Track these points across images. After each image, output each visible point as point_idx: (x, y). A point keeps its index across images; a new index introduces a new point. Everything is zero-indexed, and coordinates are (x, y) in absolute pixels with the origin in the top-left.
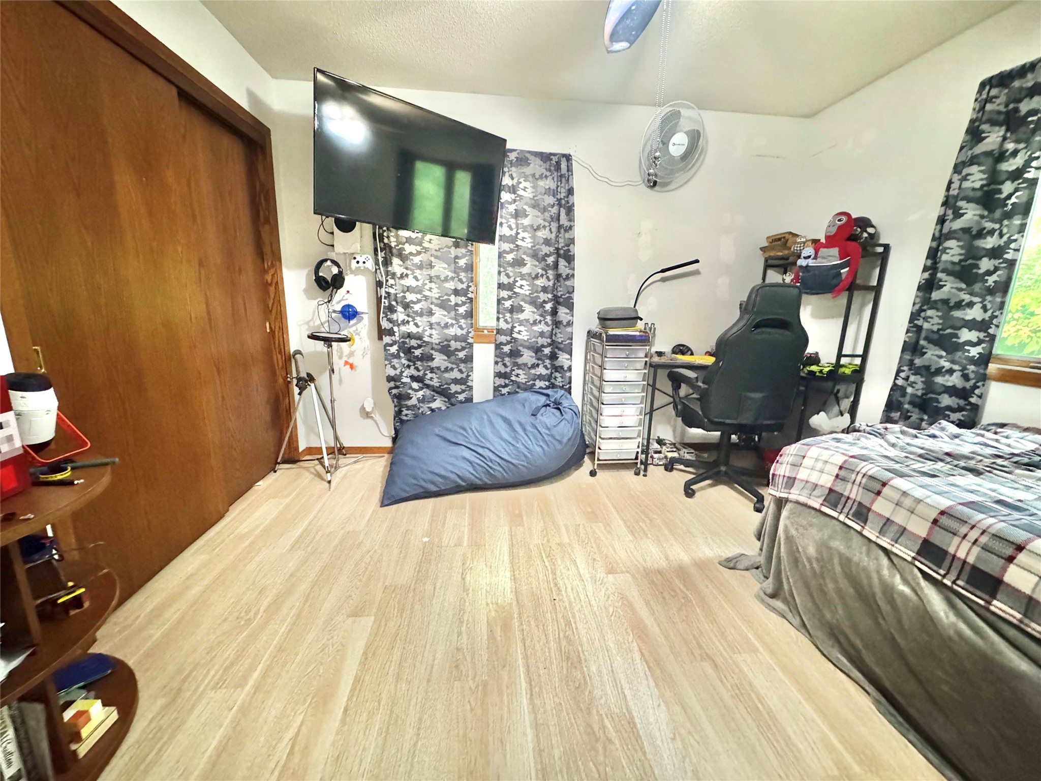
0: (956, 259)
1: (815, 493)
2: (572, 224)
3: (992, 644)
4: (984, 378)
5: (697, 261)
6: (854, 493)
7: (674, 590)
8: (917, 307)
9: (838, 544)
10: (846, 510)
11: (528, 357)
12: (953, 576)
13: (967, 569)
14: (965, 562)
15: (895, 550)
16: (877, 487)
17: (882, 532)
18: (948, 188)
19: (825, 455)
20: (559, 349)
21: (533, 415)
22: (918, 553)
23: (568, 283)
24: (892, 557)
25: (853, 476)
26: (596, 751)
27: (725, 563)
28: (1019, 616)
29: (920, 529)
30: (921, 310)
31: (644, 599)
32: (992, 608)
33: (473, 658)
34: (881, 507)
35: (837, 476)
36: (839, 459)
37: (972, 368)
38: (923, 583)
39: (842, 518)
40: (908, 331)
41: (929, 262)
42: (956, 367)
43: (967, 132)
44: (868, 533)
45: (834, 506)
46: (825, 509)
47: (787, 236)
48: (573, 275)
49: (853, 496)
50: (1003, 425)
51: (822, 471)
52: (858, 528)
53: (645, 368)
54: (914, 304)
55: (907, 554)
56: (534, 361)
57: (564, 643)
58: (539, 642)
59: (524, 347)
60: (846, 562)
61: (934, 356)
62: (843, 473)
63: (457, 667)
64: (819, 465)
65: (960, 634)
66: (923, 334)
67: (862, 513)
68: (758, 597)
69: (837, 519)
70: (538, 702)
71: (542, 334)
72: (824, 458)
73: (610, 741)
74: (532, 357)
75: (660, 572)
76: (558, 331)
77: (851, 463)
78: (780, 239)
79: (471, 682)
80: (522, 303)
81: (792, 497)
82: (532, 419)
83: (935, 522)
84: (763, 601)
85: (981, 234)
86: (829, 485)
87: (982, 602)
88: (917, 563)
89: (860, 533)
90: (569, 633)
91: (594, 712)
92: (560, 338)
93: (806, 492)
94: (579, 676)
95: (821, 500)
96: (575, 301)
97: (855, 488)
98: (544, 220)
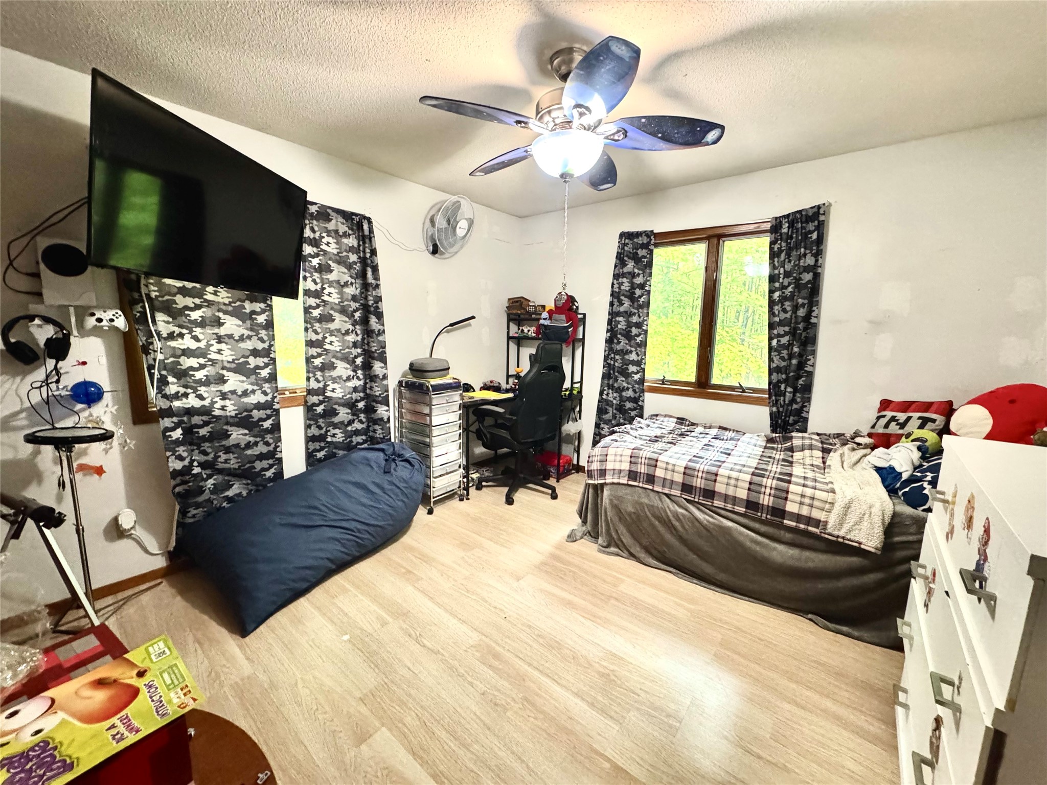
0: (624, 327)
1: (622, 475)
2: (378, 282)
3: (721, 522)
4: (643, 391)
5: (473, 317)
6: (642, 469)
7: (562, 571)
8: (607, 352)
9: (645, 500)
10: (641, 480)
11: (344, 414)
12: (697, 497)
13: (702, 491)
14: (700, 488)
15: (672, 493)
16: (653, 463)
17: (663, 486)
18: (612, 287)
19: (619, 451)
20: (377, 402)
21: (385, 472)
22: (682, 491)
23: (380, 338)
24: (673, 498)
25: (640, 460)
26: (614, 680)
27: (569, 540)
28: (723, 504)
29: (679, 478)
30: (609, 355)
31: (553, 585)
32: (715, 505)
33: (499, 690)
34: (659, 473)
35: (631, 462)
36: (629, 453)
37: (637, 386)
38: (688, 505)
39: (641, 485)
40: (604, 367)
41: (609, 327)
42: (630, 386)
43: (617, 257)
44: (656, 489)
45: (635, 480)
46: (631, 483)
47: (522, 300)
48: (384, 331)
49: (642, 471)
50: (657, 415)
51: (621, 461)
52: (650, 487)
53: (460, 410)
54: (605, 351)
55: (678, 493)
56: (350, 417)
57: (541, 641)
58: (526, 649)
59: (340, 405)
60: (651, 507)
61: (621, 382)
62: (633, 460)
63: (496, 704)
64: (618, 458)
65: (708, 521)
66: (616, 370)
67: (651, 479)
68: (600, 551)
69: (639, 487)
70: (564, 682)
71: (355, 389)
72: (620, 453)
73: (613, 671)
74: (348, 414)
75: (544, 564)
76: (374, 385)
77: (635, 453)
78: (517, 302)
79: (517, 705)
80: (334, 360)
81: (607, 481)
82: (387, 477)
83: (684, 473)
84: (604, 552)
85: (631, 315)
86: (628, 468)
87: (710, 504)
88: (683, 496)
89: (652, 490)
90: (536, 632)
91: (594, 664)
92: (377, 391)
93: (616, 476)
94: (568, 652)
95: (626, 478)
96: (388, 355)
97: (643, 466)
98: (351, 277)
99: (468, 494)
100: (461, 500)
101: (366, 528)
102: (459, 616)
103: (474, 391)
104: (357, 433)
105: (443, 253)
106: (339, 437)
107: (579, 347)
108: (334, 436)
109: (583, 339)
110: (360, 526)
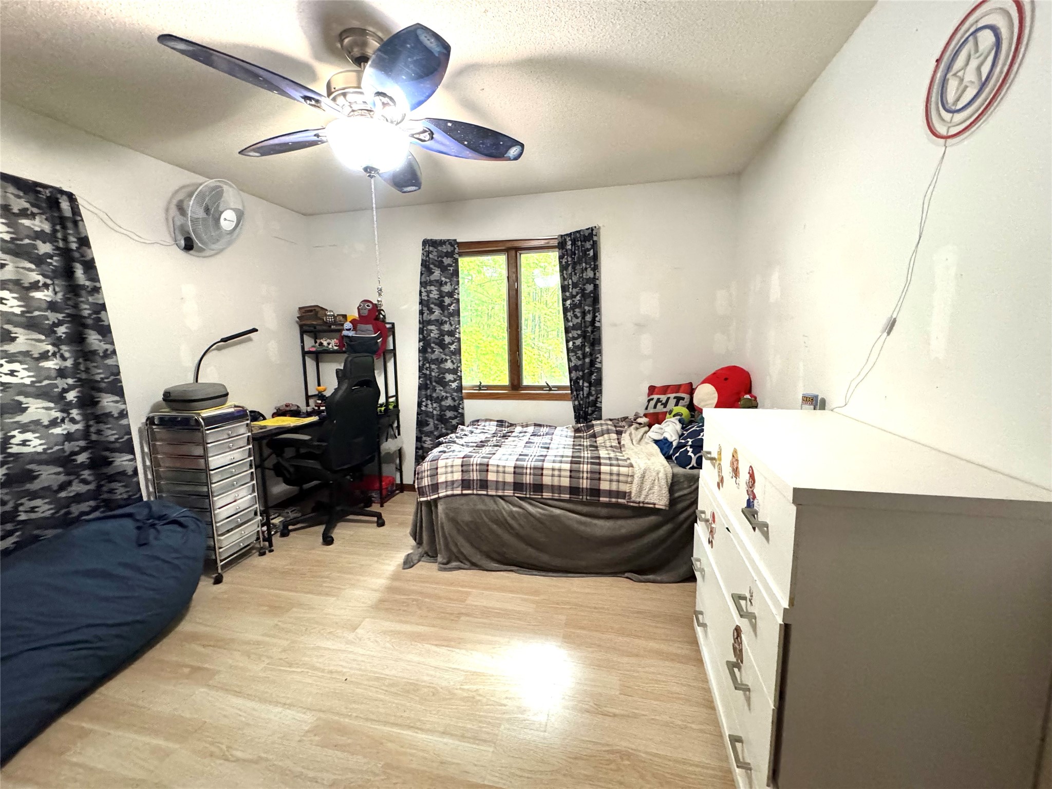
0: (437, 336)
1: (455, 485)
2: (97, 284)
3: (552, 511)
4: (462, 399)
5: (255, 330)
6: (475, 476)
7: (403, 602)
8: (421, 363)
9: (481, 507)
10: (475, 487)
11: (49, 476)
12: (528, 493)
13: (532, 486)
14: (530, 484)
15: (506, 494)
16: (485, 468)
17: (497, 489)
18: (420, 295)
19: (449, 462)
20: (113, 450)
21: (141, 545)
22: (514, 490)
23: (109, 362)
24: (506, 498)
25: (471, 467)
26: (479, 701)
28: (551, 494)
29: (510, 478)
30: (424, 365)
31: (396, 622)
32: (544, 497)
33: (353, 771)
34: (492, 477)
35: (462, 471)
36: (459, 462)
37: (455, 394)
38: (521, 502)
39: (475, 492)
40: (419, 378)
41: (421, 336)
42: (448, 395)
43: (422, 265)
44: (490, 493)
45: (469, 488)
46: (465, 492)
48: (114, 352)
49: (475, 478)
50: (478, 421)
51: (452, 472)
52: (484, 493)
53: (248, 444)
54: (419, 361)
55: (509, 493)
56: (63, 478)
57: (393, 690)
58: (378, 707)
59: (40, 463)
60: (487, 512)
61: (440, 391)
62: (464, 468)
64: (449, 469)
65: (540, 513)
66: (433, 379)
67: (484, 484)
68: (441, 569)
69: (473, 494)
70: (428, 726)
71: (69, 437)
72: (450, 464)
73: (477, 690)
74: (58, 474)
75: (382, 601)
76: (102, 426)
77: (466, 461)
78: (311, 311)
80: (21, 398)
81: (441, 495)
83: (515, 473)
84: (445, 570)
85: (443, 323)
86: (460, 478)
87: (540, 497)
88: (516, 495)
89: (487, 495)
90: (387, 682)
91: (456, 691)
92: (111, 435)
93: (449, 488)
94: (426, 690)
95: (460, 489)
96: (125, 384)
97: (475, 473)
98: (44, 276)
99: (271, 545)
100: (262, 554)
101: (114, 631)
102: (283, 701)
103: (264, 419)
104: (78, 498)
105: (201, 250)
106: (44, 509)
107: (390, 359)
108: (33, 510)
109: (394, 351)
110: (100, 632)
